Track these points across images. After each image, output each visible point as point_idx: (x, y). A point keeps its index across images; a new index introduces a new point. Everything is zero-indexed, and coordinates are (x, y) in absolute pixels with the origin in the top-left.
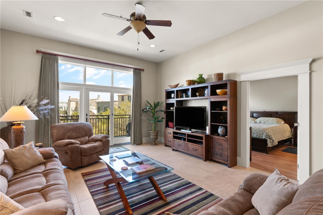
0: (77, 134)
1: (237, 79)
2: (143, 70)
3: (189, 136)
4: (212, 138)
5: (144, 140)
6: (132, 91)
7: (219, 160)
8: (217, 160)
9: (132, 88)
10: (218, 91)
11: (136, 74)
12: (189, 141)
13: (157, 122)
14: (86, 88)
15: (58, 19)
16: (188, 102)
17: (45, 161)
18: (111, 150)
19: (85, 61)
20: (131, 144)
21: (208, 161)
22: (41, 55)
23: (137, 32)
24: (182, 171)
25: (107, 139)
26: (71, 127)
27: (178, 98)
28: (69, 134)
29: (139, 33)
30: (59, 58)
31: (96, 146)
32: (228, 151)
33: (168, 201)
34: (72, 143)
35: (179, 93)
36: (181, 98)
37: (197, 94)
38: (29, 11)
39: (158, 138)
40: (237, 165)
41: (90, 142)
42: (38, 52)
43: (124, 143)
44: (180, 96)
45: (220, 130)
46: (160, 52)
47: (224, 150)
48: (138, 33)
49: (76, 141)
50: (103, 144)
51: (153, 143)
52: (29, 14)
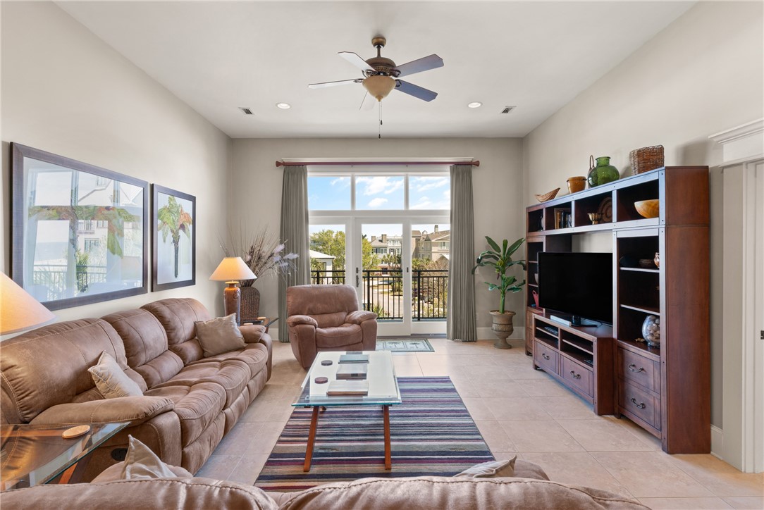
0: (326, 306)
1: (711, 163)
2: (477, 164)
3: (565, 334)
4: (621, 349)
5: (482, 332)
6: (449, 216)
7: (640, 421)
8: (635, 419)
9: (448, 208)
10: (639, 206)
11: (458, 175)
12: (566, 348)
13: (509, 290)
14: (356, 218)
15: (283, 106)
16: (583, 239)
17: (245, 345)
18: (379, 344)
19: (350, 166)
20: (448, 339)
21: (612, 417)
22: (282, 168)
23: (377, 100)
24: (499, 422)
25: (371, 321)
26: (317, 292)
27: (554, 229)
28: (311, 305)
29: (382, 100)
30: (308, 168)
31: (345, 332)
32: (662, 397)
33: (393, 471)
34: (302, 322)
35: (557, 215)
36: (560, 227)
37: (591, 216)
38: (246, 107)
39: (512, 330)
40: (712, 453)
41: (346, 324)
42: (278, 164)
43: (435, 335)
44: (560, 223)
45: (646, 329)
46: (505, 114)
47: (651, 392)
48: (379, 101)
49: (311, 319)
50: (362, 330)
51: (500, 342)
52: (248, 112)
